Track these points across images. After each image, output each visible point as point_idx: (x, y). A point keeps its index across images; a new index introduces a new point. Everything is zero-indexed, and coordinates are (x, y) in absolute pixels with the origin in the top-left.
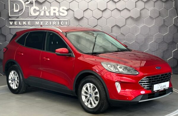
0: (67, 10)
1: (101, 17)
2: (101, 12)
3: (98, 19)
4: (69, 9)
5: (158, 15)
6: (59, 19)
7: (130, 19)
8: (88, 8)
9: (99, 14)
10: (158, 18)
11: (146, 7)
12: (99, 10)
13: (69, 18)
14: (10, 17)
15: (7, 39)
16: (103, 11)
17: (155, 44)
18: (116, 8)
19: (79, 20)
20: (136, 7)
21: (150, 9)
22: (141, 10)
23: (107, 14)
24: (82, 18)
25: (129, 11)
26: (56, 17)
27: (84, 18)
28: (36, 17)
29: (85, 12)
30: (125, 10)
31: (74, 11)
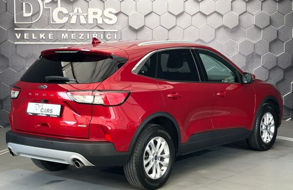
0: (117, 14)
1: (175, 26)
2: (175, 18)
3: (169, 30)
4: (120, 12)
5: (269, 24)
6: (103, 29)
7: (222, 30)
8: (152, 12)
9: (171, 21)
10: (268, 28)
11: (249, 9)
12: (170, 14)
13: (120, 28)
14: (16, 26)
15: (10, 64)
16: (177, 16)
17: (264, 70)
18: (200, 12)
19: (136, 31)
20: (232, 10)
21: (256, 13)
22: (240, 15)
23: (184, 21)
24: (142, 28)
25: (222, 15)
26: (99, 26)
27: (146, 28)
28: (63, 25)
29: (146, 17)
30: (215, 15)
31: (128, 16)
